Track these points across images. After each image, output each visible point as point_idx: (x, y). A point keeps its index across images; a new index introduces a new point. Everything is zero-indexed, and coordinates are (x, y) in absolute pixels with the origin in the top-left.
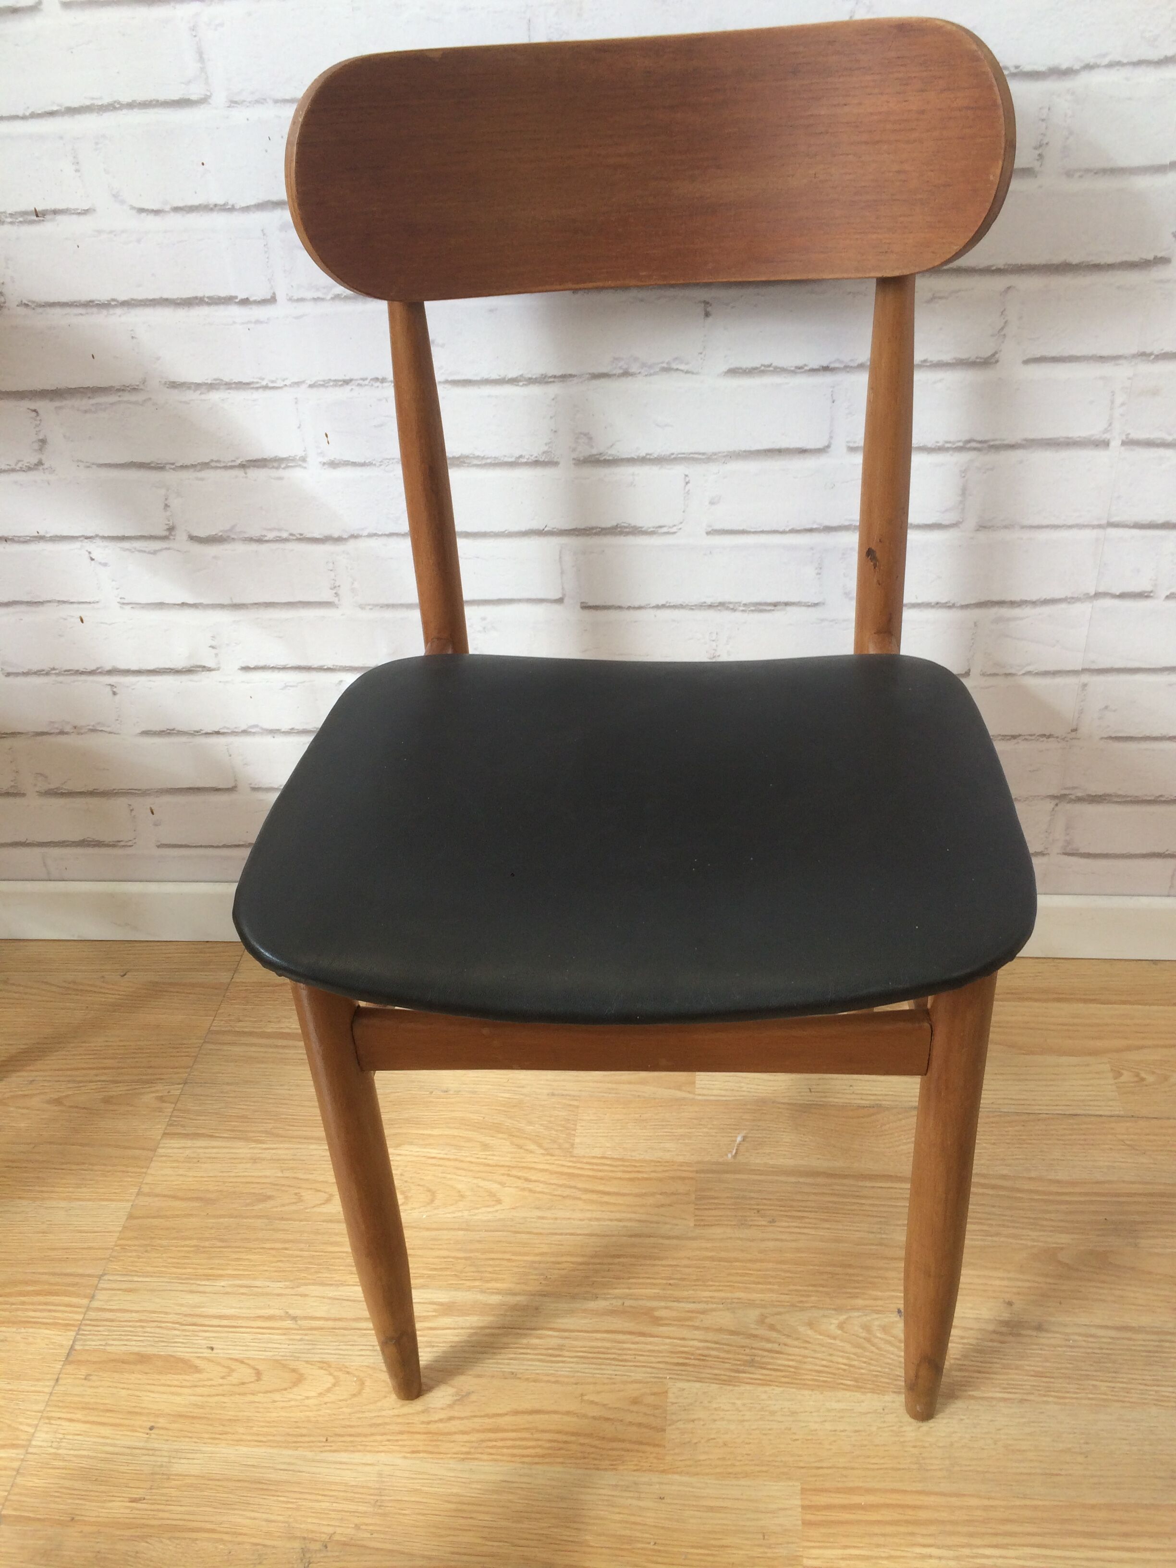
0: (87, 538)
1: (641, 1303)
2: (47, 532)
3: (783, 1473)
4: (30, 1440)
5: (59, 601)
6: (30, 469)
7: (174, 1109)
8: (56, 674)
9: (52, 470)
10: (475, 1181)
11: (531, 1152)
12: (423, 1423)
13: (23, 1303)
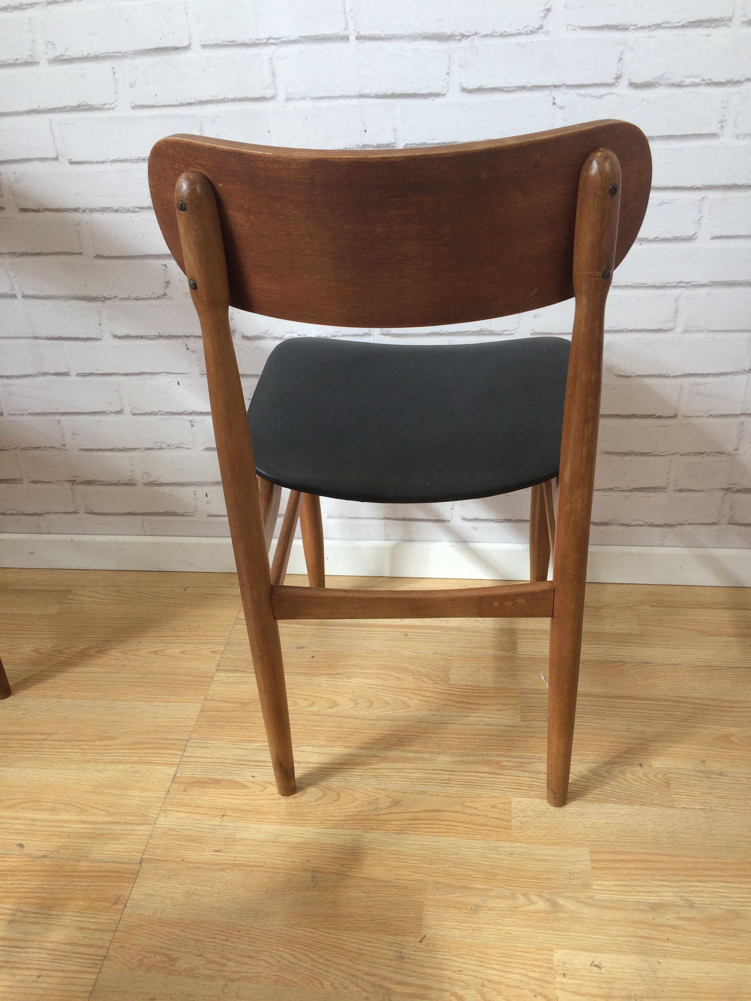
0: (186, 337)
1: (493, 758)
2: (164, 333)
3: (579, 844)
4: (155, 821)
5: (167, 373)
6: (159, 298)
7: (221, 658)
8: (161, 414)
9: (171, 298)
10: (395, 696)
11: (425, 682)
12: (375, 815)
13: (145, 753)
